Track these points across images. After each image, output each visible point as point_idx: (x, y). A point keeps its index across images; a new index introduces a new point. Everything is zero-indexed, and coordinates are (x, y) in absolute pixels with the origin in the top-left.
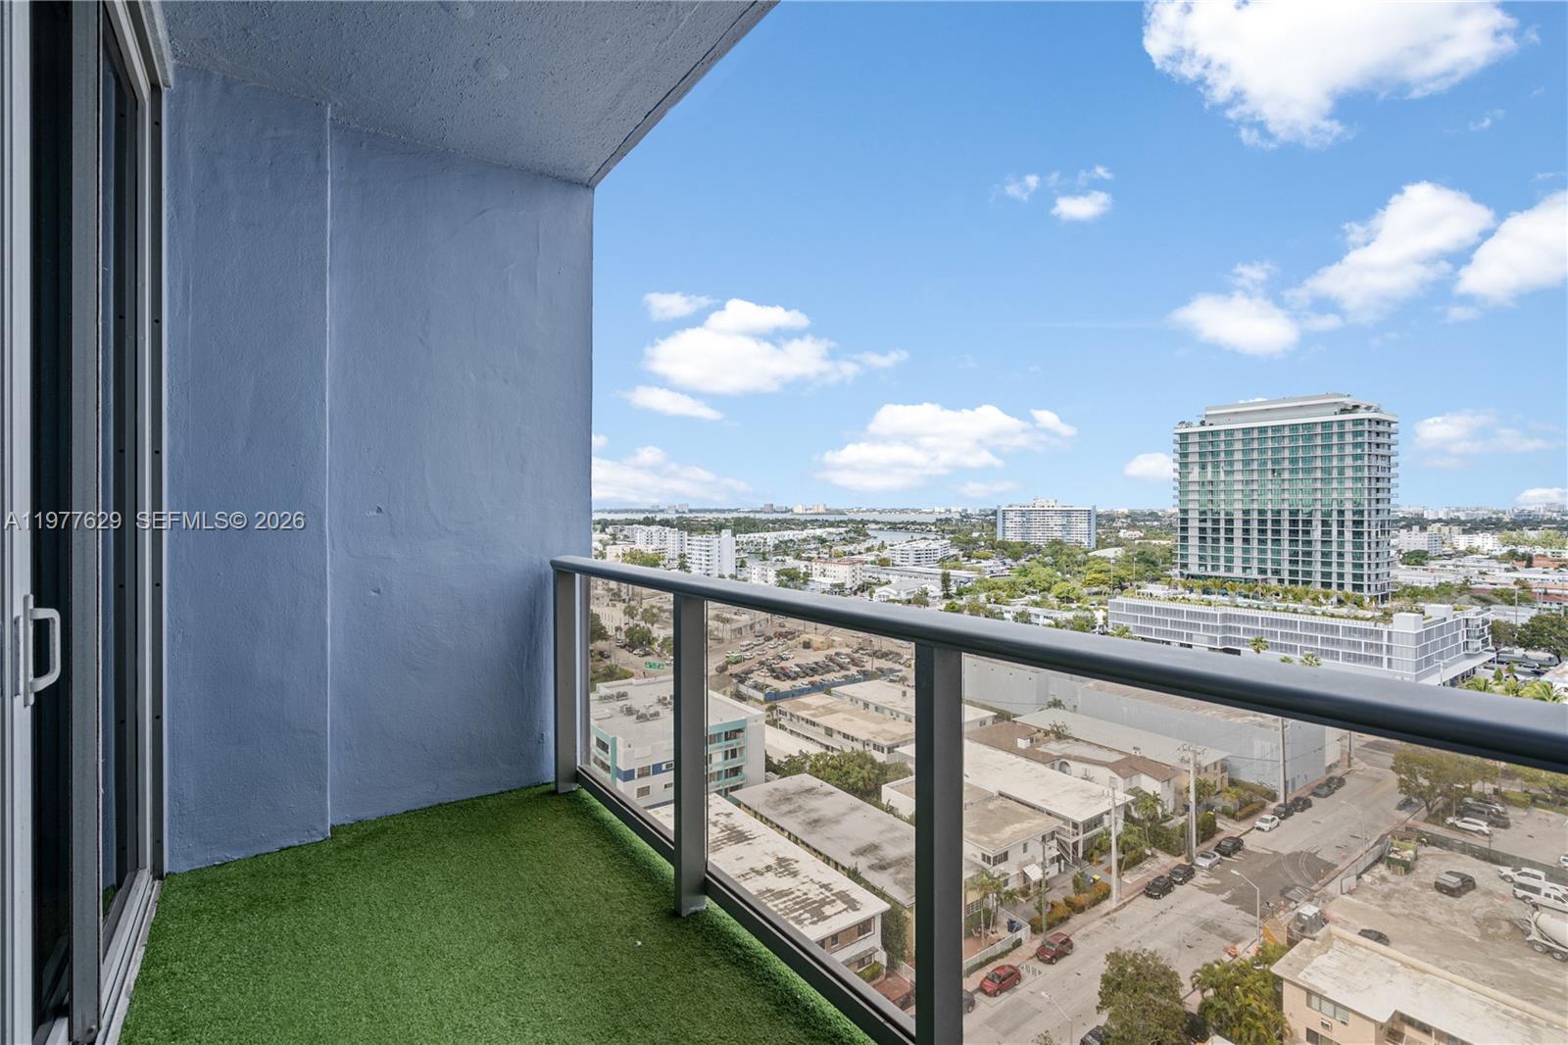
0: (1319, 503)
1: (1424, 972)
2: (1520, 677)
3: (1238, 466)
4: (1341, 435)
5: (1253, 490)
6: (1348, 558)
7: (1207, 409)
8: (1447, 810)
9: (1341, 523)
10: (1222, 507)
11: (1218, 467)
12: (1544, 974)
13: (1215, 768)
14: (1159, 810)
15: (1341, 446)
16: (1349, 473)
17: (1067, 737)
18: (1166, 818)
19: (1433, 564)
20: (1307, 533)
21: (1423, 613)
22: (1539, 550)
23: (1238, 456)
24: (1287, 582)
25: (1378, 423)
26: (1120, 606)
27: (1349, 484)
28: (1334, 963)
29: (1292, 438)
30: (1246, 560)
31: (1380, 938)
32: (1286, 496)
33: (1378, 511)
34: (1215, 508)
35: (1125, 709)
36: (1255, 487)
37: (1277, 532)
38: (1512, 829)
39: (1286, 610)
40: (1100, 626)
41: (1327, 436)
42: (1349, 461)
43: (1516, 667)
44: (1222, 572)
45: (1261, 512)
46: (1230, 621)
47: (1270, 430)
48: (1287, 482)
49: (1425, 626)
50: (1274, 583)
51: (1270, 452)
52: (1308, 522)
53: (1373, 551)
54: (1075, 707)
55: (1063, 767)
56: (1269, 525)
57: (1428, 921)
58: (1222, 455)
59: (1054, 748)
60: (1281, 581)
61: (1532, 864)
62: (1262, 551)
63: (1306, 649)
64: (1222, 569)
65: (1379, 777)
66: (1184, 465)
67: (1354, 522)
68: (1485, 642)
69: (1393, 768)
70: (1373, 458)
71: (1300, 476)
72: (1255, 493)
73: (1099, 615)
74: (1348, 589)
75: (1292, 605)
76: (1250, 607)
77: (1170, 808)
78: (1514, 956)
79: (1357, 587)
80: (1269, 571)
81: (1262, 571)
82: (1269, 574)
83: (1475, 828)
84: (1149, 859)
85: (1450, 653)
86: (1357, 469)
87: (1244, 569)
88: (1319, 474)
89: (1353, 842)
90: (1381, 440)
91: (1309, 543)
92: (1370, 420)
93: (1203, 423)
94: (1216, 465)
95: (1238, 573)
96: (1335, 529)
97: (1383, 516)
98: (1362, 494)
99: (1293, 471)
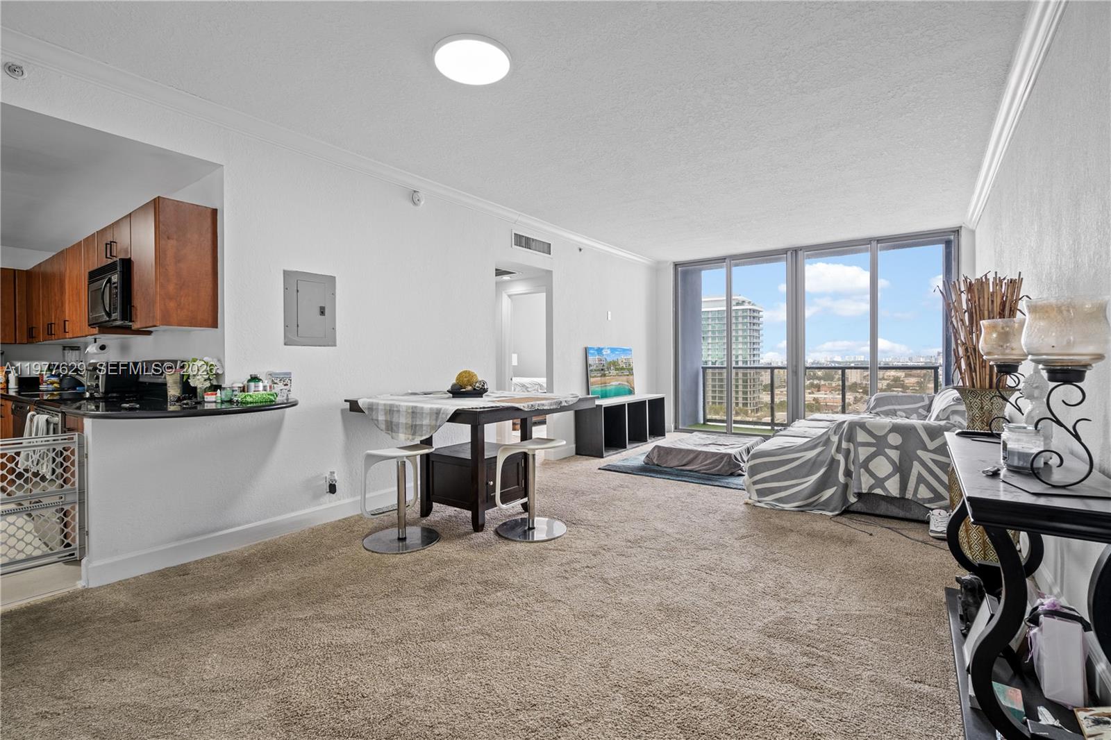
4: (737, 318)
6: (740, 388)
15: (737, 324)
16: (740, 339)
25: (754, 311)
27: (740, 346)
29: (713, 319)
32: (710, 352)
33: (754, 361)
42: (740, 333)
48: (710, 345)
53: (752, 384)
70: (752, 331)
71: (717, 341)
74: (741, 405)
79: (745, 405)
86: (745, 337)
90: (755, 321)
92: (750, 310)
97: (756, 365)
98: (747, 352)
99: (713, 338)
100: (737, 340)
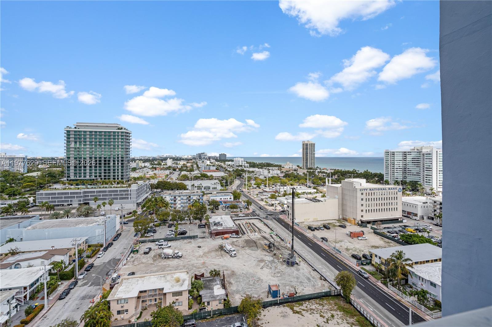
0: (112, 155)
1: (144, 277)
2: (156, 196)
3: (88, 143)
4: (118, 136)
5: (93, 151)
6: (120, 171)
7: (77, 123)
8: (145, 233)
9: (118, 161)
10: (83, 156)
11: (81, 143)
12: (165, 263)
13: (83, 243)
14: (63, 266)
15: (118, 139)
16: (120, 147)
17: (17, 253)
18: (66, 267)
19: (138, 171)
20: (109, 164)
21: (137, 183)
22: (157, 166)
23: (88, 140)
24: (103, 179)
25: (127, 133)
26: (42, 194)
27: (120, 150)
28: (124, 287)
29: (105, 136)
30: (90, 173)
31: (133, 273)
32: (103, 153)
33: (127, 157)
34: (80, 157)
35: (47, 233)
36: (93, 150)
37: (100, 164)
38: (157, 232)
39: (103, 187)
40: (31, 204)
41: (114, 136)
42: (120, 143)
43: (155, 194)
44: (82, 178)
45: (95, 158)
46: (86, 193)
47: (98, 132)
48: (103, 149)
49: (138, 187)
50: (99, 180)
51: (98, 139)
52: (109, 161)
53: (126, 168)
54: (22, 239)
55: (17, 265)
56: (98, 162)
57: (143, 263)
58: (83, 139)
59: (11, 259)
60: (101, 179)
61: (161, 239)
62: (96, 170)
63: (109, 198)
64: (82, 177)
65: (129, 230)
66: (68, 142)
67: (121, 160)
68: (149, 189)
69: (133, 226)
70: (126, 143)
71: (107, 147)
72: (94, 152)
73: (31, 199)
74: (120, 179)
75: (105, 186)
76: (92, 188)
77: (67, 264)
78: (159, 262)
79: (122, 179)
80: (98, 176)
81: (96, 176)
82: (98, 177)
83: (150, 235)
84: (60, 286)
85: (143, 193)
86: (122, 145)
87: (90, 176)
88: (112, 147)
89: (125, 250)
90: (128, 138)
91: (109, 167)
92: (125, 132)
93: (75, 128)
94: (80, 142)
95: (88, 177)
96: (116, 162)
97: (128, 159)
98: (123, 153)
99: (105, 145)
100: (118, 146)
